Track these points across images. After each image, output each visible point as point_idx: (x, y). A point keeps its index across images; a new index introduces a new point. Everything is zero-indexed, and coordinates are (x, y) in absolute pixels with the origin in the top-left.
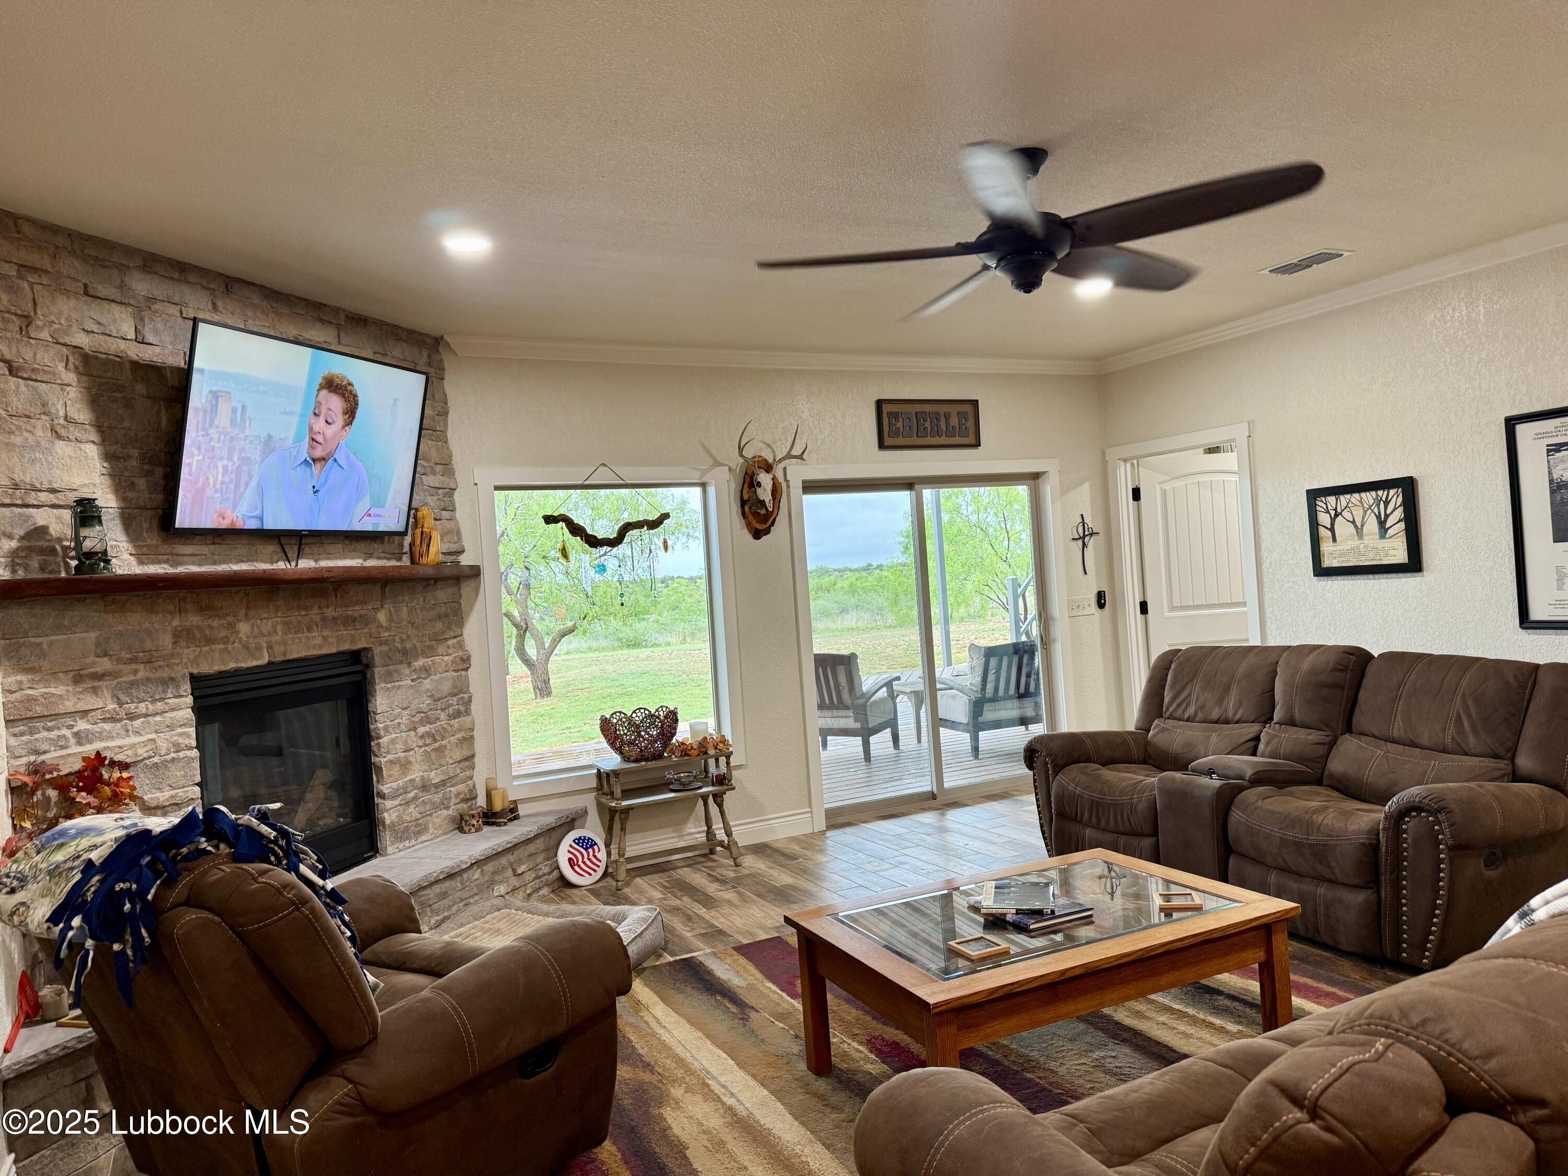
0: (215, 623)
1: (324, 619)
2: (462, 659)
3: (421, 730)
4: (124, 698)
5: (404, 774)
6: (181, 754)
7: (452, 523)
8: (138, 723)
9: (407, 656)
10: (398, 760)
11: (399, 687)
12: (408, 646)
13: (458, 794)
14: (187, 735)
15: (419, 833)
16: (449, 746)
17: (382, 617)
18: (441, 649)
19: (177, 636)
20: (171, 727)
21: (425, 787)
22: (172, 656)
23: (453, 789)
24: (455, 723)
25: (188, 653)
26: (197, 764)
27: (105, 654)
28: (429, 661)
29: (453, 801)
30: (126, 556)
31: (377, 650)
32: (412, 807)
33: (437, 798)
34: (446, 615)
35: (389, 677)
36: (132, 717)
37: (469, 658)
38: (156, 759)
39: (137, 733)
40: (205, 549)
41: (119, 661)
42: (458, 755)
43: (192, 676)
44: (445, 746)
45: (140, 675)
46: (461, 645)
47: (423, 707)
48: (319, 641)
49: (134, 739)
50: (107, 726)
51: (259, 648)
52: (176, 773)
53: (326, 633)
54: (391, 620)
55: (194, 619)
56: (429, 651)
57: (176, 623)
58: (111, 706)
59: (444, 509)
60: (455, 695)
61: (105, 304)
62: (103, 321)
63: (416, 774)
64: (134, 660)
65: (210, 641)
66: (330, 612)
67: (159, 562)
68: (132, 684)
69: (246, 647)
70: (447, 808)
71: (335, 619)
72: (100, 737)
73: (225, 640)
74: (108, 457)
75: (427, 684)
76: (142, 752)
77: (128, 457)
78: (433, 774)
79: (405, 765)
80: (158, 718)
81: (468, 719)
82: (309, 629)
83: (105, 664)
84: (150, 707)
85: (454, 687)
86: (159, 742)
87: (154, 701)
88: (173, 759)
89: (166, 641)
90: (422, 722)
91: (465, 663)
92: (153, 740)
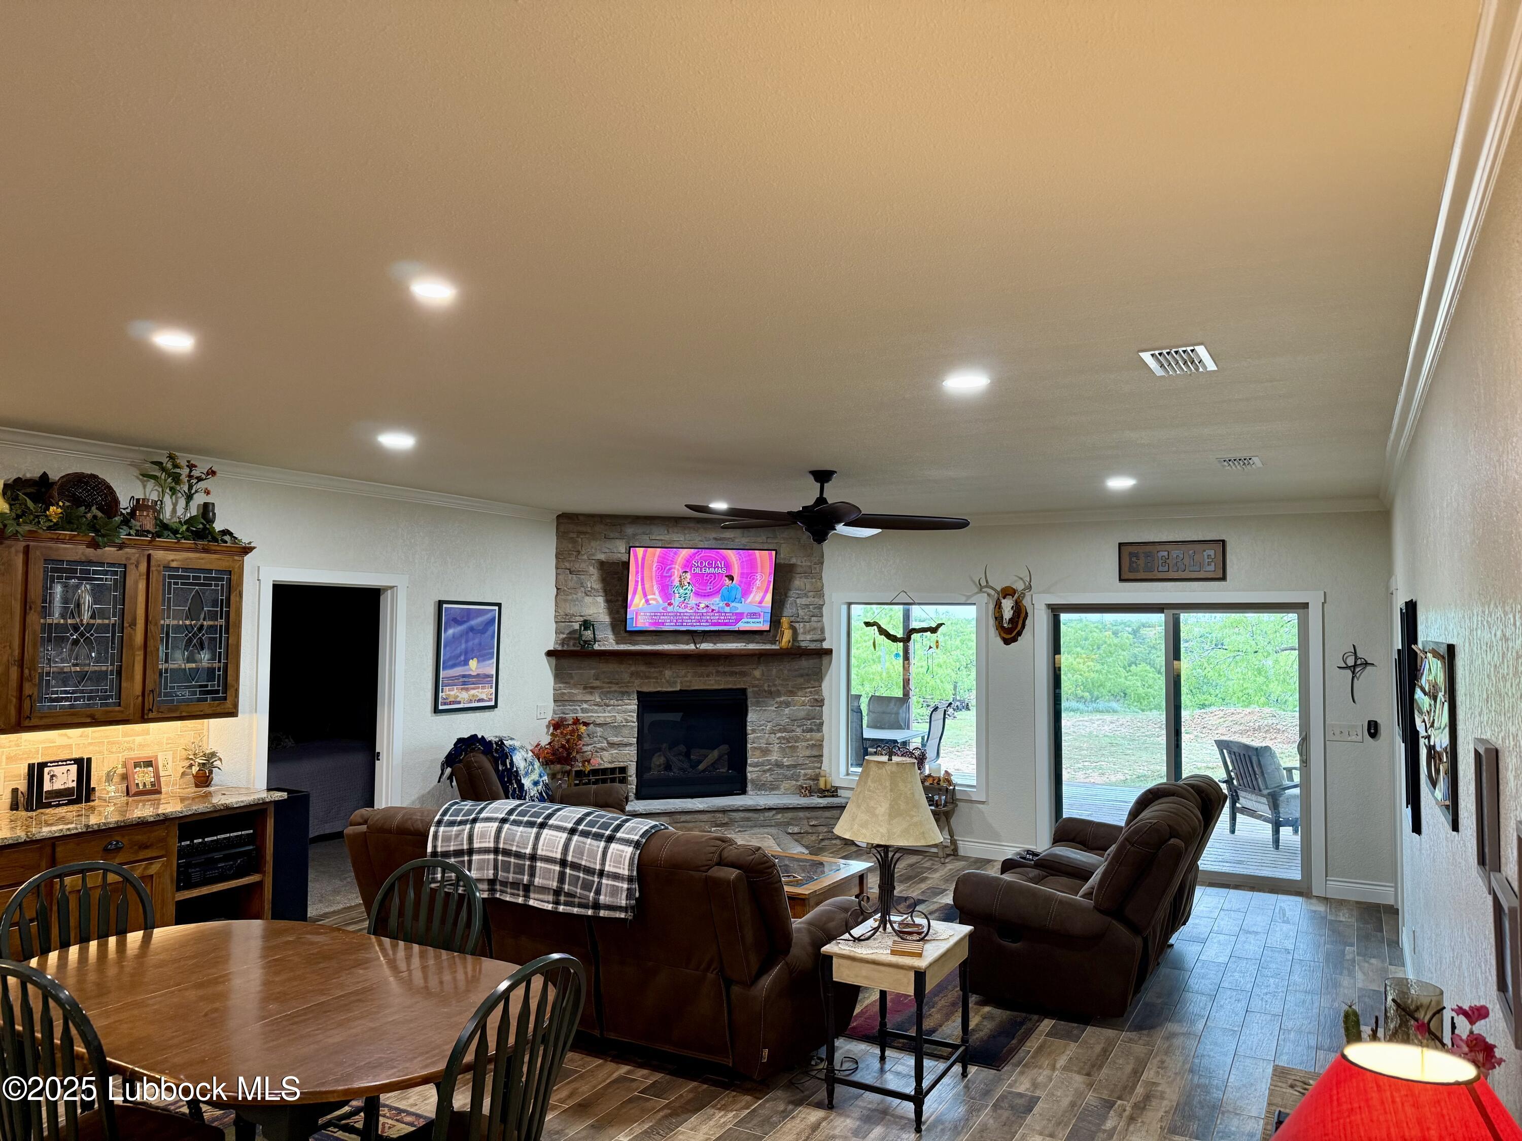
0: (653, 670)
1: (717, 672)
2: (816, 700)
3: (779, 735)
4: (604, 698)
5: (764, 756)
6: (629, 724)
7: (819, 624)
8: (609, 708)
9: (771, 694)
10: (760, 748)
11: (765, 710)
12: (773, 689)
13: (805, 775)
14: (633, 717)
15: (773, 789)
16: (800, 747)
17: (757, 673)
18: (800, 693)
19: (632, 674)
20: (625, 712)
21: (779, 765)
22: (629, 682)
23: (802, 771)
24: (808, 735)
25: (637, 682)
26: (636, 729)
27: (597, 680)
28: (790, 699)
29: (802, 778)
30: (611, 641)
31: (750, 690)
32: (768, 775)
33: (789, 773)
34: (807, 675)
35: (758, 704)
36: (608, 706)
37: (822, 700)
38: (616, 724)
39: (609, 712)
40: (650, 638)
41: (604, 682)
42: (808, 753)
43: (638, 692)
44: (798, 747)
45: (612, 689)
46: (819, 692)
47: (782, 723)
48: (712, 682)
49: (607, 714)
50: (596, 708)
51: (675, 682)
52: (626, 731)
53: (719, 678)
54: (763, 675)
55: (642, 668)
56: (792, 693)
57: (633, 669)
58: (598, 700)
59: (813, 616)
60: (809, 720)
61: (613, 541)
62: (611, 547)
63: (774, 757)
64: (610, 683)
65: (648, 678)
66: (721, 669)
67: (626, 643)
68: (608, 692)
69: (667, 682)
70: (797, 781)
71: (725, 672)
72: (592, 711)
73: (656, 678)
74: (607, 601)
75: (787, 711)
76: (608, 720)
77: (617, 600)
78: (785, 759)
79: (766, 752)
80: (619, 707)
81: (820, 734)
82: (708, 676)
83: (597, 683)
84: (616, 702)
85: (808, 715)
86: (618, 718)
87: (617, 700)
88: (624, 726)
89: (626, 677)
90: (780, 731)
91: (820, 703)
92: (615, 716)
